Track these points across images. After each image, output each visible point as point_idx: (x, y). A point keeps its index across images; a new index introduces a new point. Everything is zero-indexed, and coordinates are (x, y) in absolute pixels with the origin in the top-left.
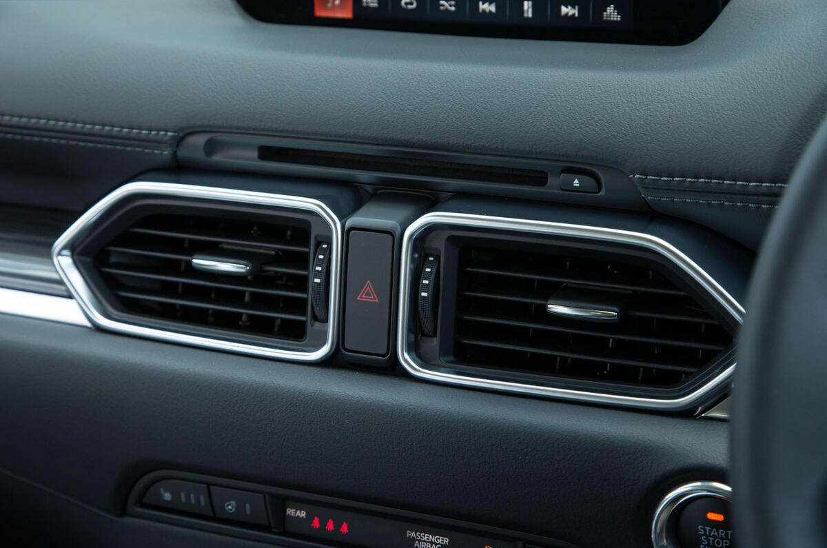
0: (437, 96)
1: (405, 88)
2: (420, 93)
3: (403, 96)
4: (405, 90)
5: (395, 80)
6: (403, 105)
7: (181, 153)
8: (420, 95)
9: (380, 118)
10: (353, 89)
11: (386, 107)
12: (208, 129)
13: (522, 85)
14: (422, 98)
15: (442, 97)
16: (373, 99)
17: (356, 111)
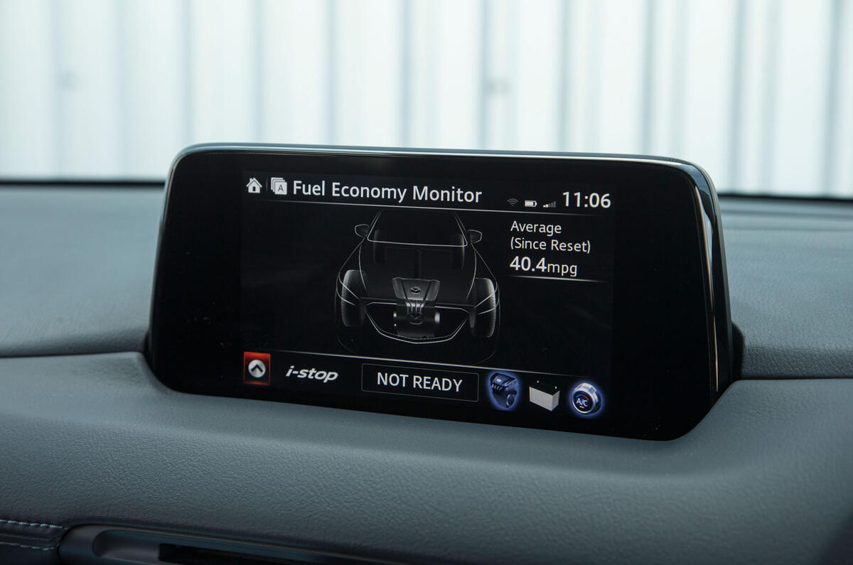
0: (380, 492)
1: (342, 481)
2: (360, 487)
3: (338, 490)
4: (343, 484)
5: (330, 469)
6: (337, 501)
7: (65, 549)
8: (359, 490)
9: (311, 516)
10: (278, 478)
11: (318, 503)
12: (99, 522)
13: (483, 483)
14: (361, 493)
15: (386, 493)
16: (303, 492)
17: (281, 507)
